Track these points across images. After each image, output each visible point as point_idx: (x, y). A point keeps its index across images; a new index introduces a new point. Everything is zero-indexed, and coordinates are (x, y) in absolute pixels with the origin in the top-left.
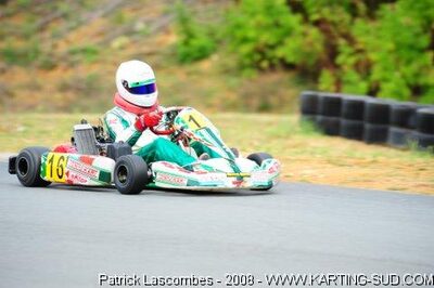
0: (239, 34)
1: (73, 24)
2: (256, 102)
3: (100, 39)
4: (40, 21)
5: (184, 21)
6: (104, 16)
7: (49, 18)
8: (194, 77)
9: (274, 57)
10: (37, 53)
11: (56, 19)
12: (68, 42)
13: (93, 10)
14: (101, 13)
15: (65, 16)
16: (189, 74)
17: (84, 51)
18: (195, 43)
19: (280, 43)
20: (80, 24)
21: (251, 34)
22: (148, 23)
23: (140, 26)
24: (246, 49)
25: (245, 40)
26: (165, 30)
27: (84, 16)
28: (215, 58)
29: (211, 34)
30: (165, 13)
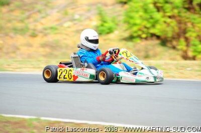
0: (132, 21)
1: (43, 15)
2: (143, 54)
4: (27, 14)
5: (100, 14)
6: (58, 12)
7: (32, 12)
8: (107, 42)
9: (149, 33)
10: (28, 29)
11: (35, 13)
12: (42, 24)
13: (52, 8)
14: (56, 10)
15: (39, 11)
16: (105, 40)
17: (51, 28)
18: (106, 25)
19: (153, 26)
20: (47, 15)
21: (138, 21)
22: (81, 15)
23: (77, 17)
25: (135, 25)
26: (89, 18)
27: (48, 11)
28: (116, 32)
30: (89, 11)
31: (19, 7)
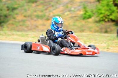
0: (100, 12)
2: (104, 30)
3: (61, 12)
4: (46, 7)
5: (85, 8)
6: (63, 6)
7: (48, 6)
8: (87, 23)
9: (109, 18)
10: (45, 16)
11: (50, 7)
12: (53, 13)
13: (60, 4)
14: (62, 5)
15: (53, 6)
16: (86, 22)
18: (87, 14)
19: (111, 14)
20: (57, 8)
21: (103, 12)
22: (75, 8)
23: (73, 9)
24: (101, 16)
25: (101, 13)
26: (79, 10)
27: (58, 6)
28: (93, 18)
29: (92, 12)
30: (80, 6)
31: (42, 4)
